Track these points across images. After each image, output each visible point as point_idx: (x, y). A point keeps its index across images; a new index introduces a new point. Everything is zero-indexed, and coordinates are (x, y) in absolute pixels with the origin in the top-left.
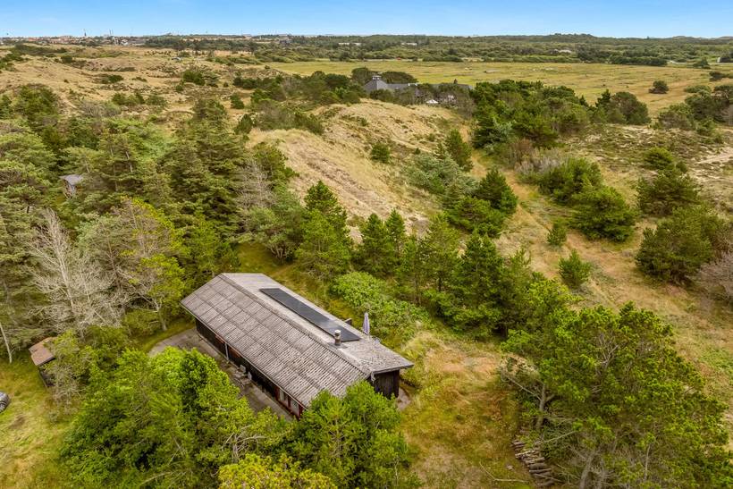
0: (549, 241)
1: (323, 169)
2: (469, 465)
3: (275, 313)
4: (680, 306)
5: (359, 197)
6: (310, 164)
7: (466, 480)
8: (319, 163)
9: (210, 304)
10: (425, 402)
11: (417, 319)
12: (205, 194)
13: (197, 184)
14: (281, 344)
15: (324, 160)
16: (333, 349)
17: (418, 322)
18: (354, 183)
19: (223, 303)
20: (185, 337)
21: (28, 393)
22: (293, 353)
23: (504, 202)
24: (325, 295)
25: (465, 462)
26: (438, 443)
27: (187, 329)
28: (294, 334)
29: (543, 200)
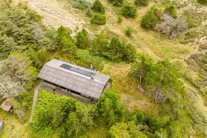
0: (118, 22)
1: (47, 11)
2: (130, 96)
3: (70, 74)
4: (153, 36)
5: (63, 19)
6: (42, 10)
7: (131, 100)
8: (44, 8)
9: (48, 75)
10: (115, 84)
11: (103, 61)
12: (22, 37)
13: (18, 34)
14: (78, 83)
15: (46, 7)
16: (92, 80)
17: (103, 62)
18: (59, 14)
19: (52, 74)
20: (41, 84)
21: (7, 118)
22: (82, 84)
23: (102, 10)
24: (74, 60)
25: (129, 96)
26: (122, 93)
27: (40, 81)
28: (79, 79)
29: (110, 6)
